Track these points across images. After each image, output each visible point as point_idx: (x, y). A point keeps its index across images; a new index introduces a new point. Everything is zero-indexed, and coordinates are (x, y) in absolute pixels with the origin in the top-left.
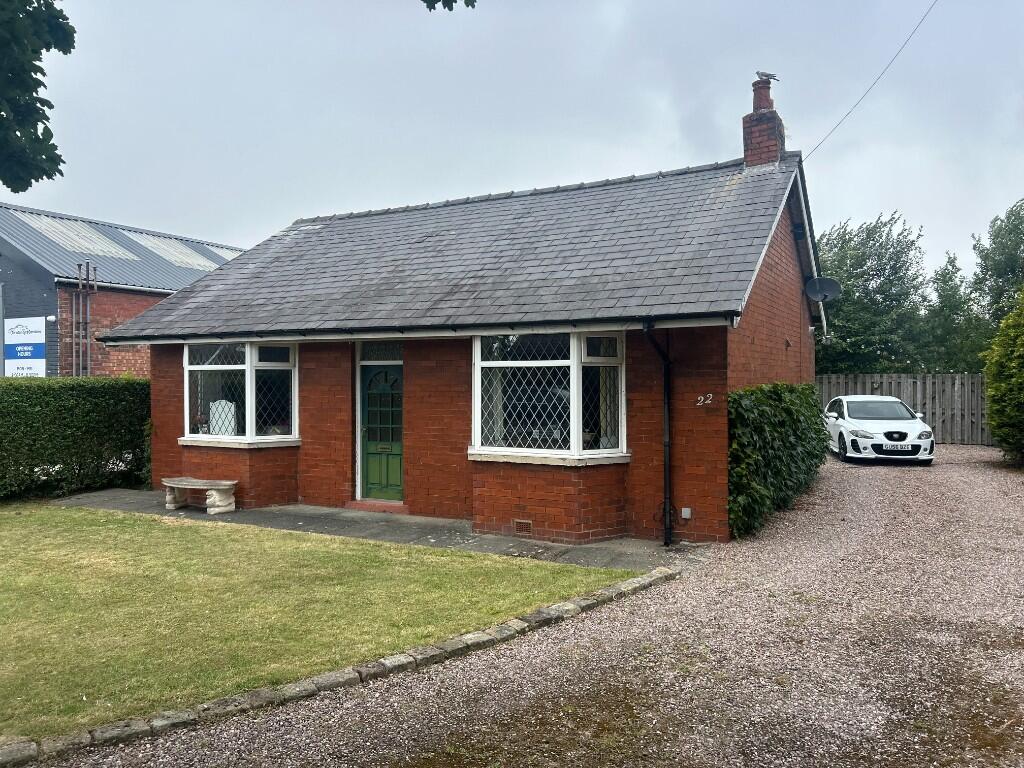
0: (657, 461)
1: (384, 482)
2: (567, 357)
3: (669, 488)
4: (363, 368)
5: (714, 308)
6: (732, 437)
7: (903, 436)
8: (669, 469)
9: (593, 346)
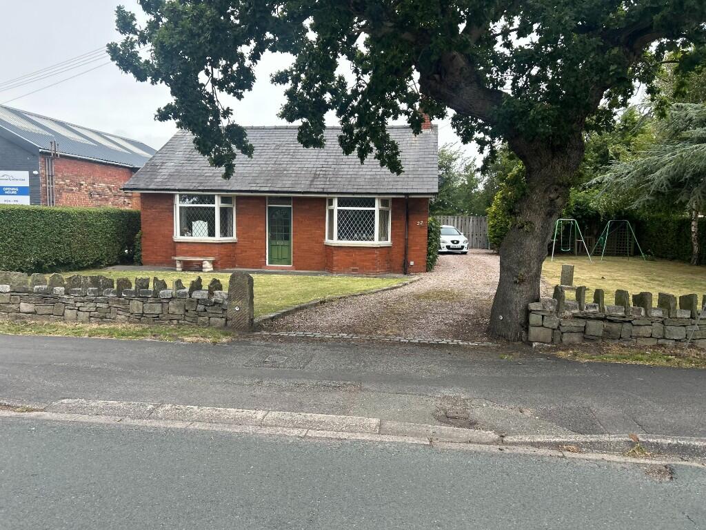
0: (402, 245)
1: (280, 257)
2: (374, 207)
3: (406, 254)
4: (269, 207)
5: (429, 191)
6: (428, 236)
7: (458, 242)
8: (406, 249)
9: (384, 202)
